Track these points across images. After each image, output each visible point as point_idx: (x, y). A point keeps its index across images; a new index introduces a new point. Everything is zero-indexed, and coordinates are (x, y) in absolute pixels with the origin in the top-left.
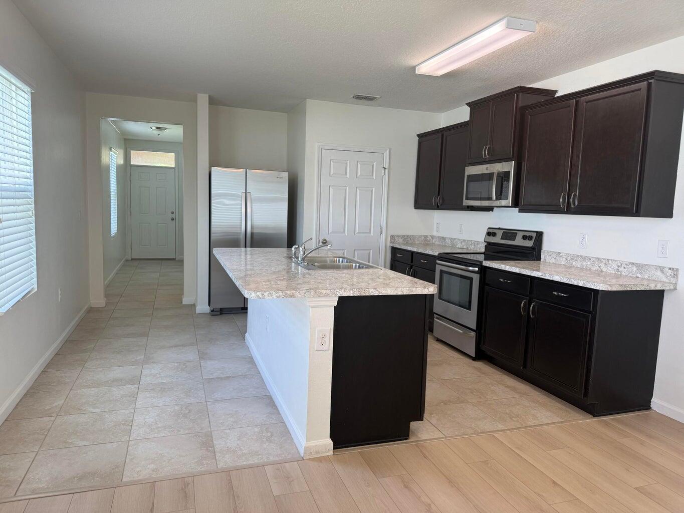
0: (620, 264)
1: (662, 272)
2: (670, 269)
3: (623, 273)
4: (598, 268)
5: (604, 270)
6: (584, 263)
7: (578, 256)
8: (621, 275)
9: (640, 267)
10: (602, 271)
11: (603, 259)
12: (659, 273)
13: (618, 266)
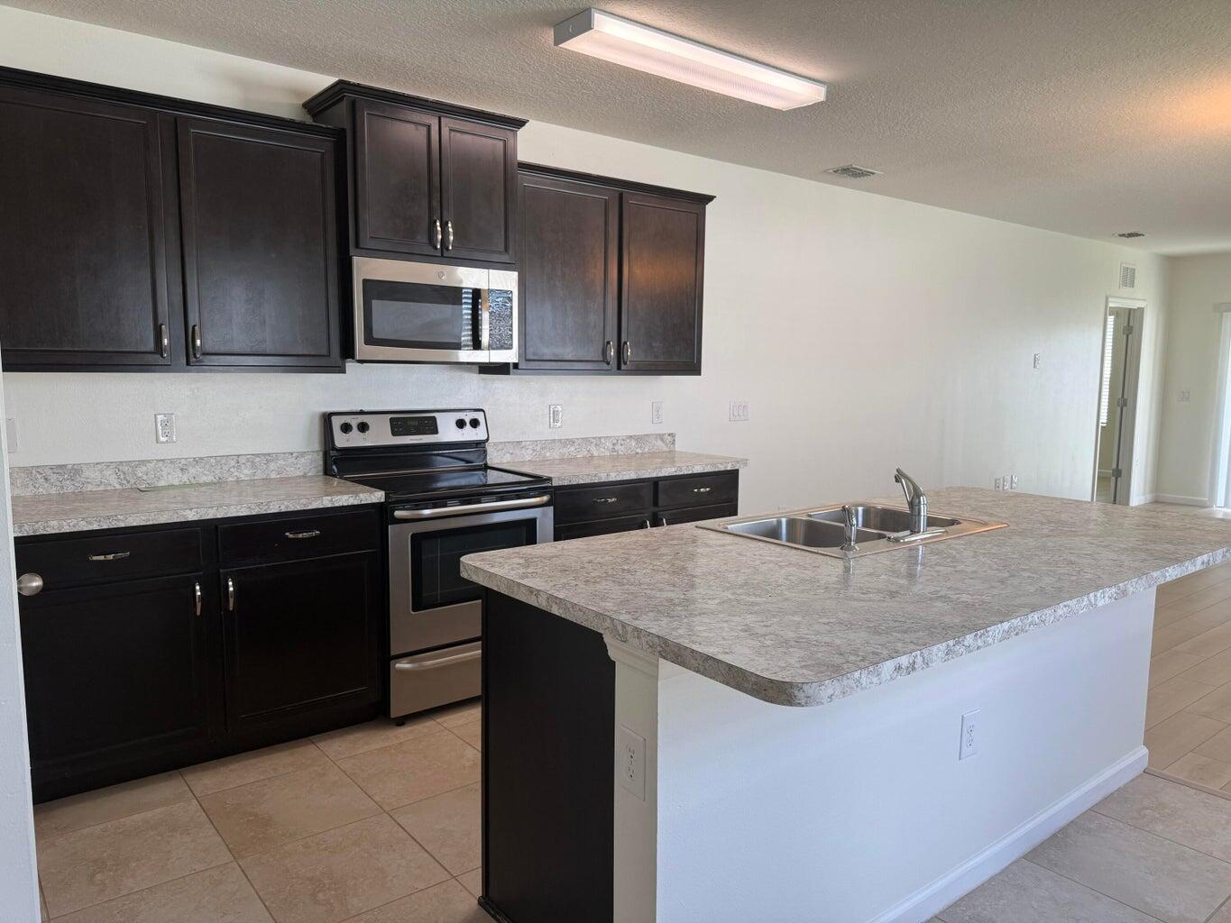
0: (615, 441)
1: (662, 440)
2: (669, 435)
3: (620, 452)
4: (586, 453)
5: (596, 454)
6: (565, 450)
7: (554, 440)
8: (618, 455)
9: (639, 439)
10: (592, 456)
11: (593, 438)
12: (659, 442)
13: (614, 445)
